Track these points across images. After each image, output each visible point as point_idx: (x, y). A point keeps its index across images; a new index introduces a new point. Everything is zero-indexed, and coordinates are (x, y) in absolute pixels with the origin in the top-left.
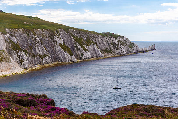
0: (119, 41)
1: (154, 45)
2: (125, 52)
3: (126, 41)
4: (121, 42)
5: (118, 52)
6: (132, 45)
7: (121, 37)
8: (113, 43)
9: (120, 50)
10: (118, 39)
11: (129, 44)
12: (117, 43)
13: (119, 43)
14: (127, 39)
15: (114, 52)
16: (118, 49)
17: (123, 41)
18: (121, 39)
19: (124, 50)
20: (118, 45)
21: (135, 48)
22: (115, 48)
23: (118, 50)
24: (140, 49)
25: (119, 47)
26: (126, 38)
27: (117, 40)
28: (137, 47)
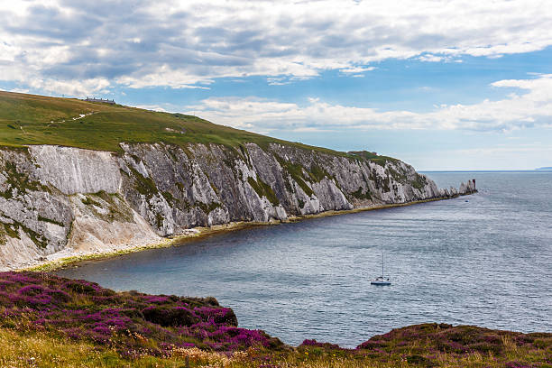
0: (390, 171)
1: (474, 181)
2: (403, 197)
3: (405, 172)
4: (393, 173)
5: (386, 196)
6: (420, 181)
7: (395, 162)
8: (374, 176)
9: (391, 193)
10: (386, 167)
11: (413, 179)
12: (384, 176)
13: (390, 176)
14: (409, 167)
15: (379, 198)
16: (387, 190)
17: (398, 172)
18: (394, 168)
19: (402, 192)
20: (386, 181)
21: (427, 188)
22: (381, 189)
23: (386, 191)
24: (441, 190)
25: (390, 185)
26: (406, 165)
27: (383, 170)
28: (433, 185)
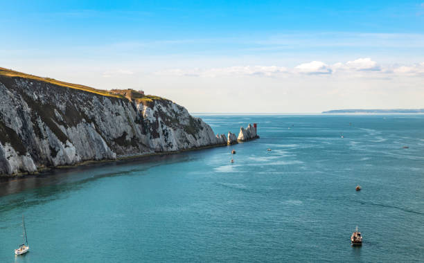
0: (159, 113)
1: (255, 125)
2: (174, 143)
3: (176, 114)
4: (163, 115)
5: (156, 143)
6: (195, 125)
7: (166, 103)
8: (140, 120)
9: (161, 139)
10: (155, 109)
11: (186, 123)
12: (152, 119)
13: (160, 119)
14: (182, 109)
15: (147, 146)
16: (156, 135)
17: (169, 114)
18: (164, 109)
19: (174, 137)
20: (155, 125)
21: (202, 133)
22: (149, 134)
23: (155, 137)
24: (217, 134)
25: (160, 130)
26: (178, 106)
27: (152, 112)
28: (208, 128)
